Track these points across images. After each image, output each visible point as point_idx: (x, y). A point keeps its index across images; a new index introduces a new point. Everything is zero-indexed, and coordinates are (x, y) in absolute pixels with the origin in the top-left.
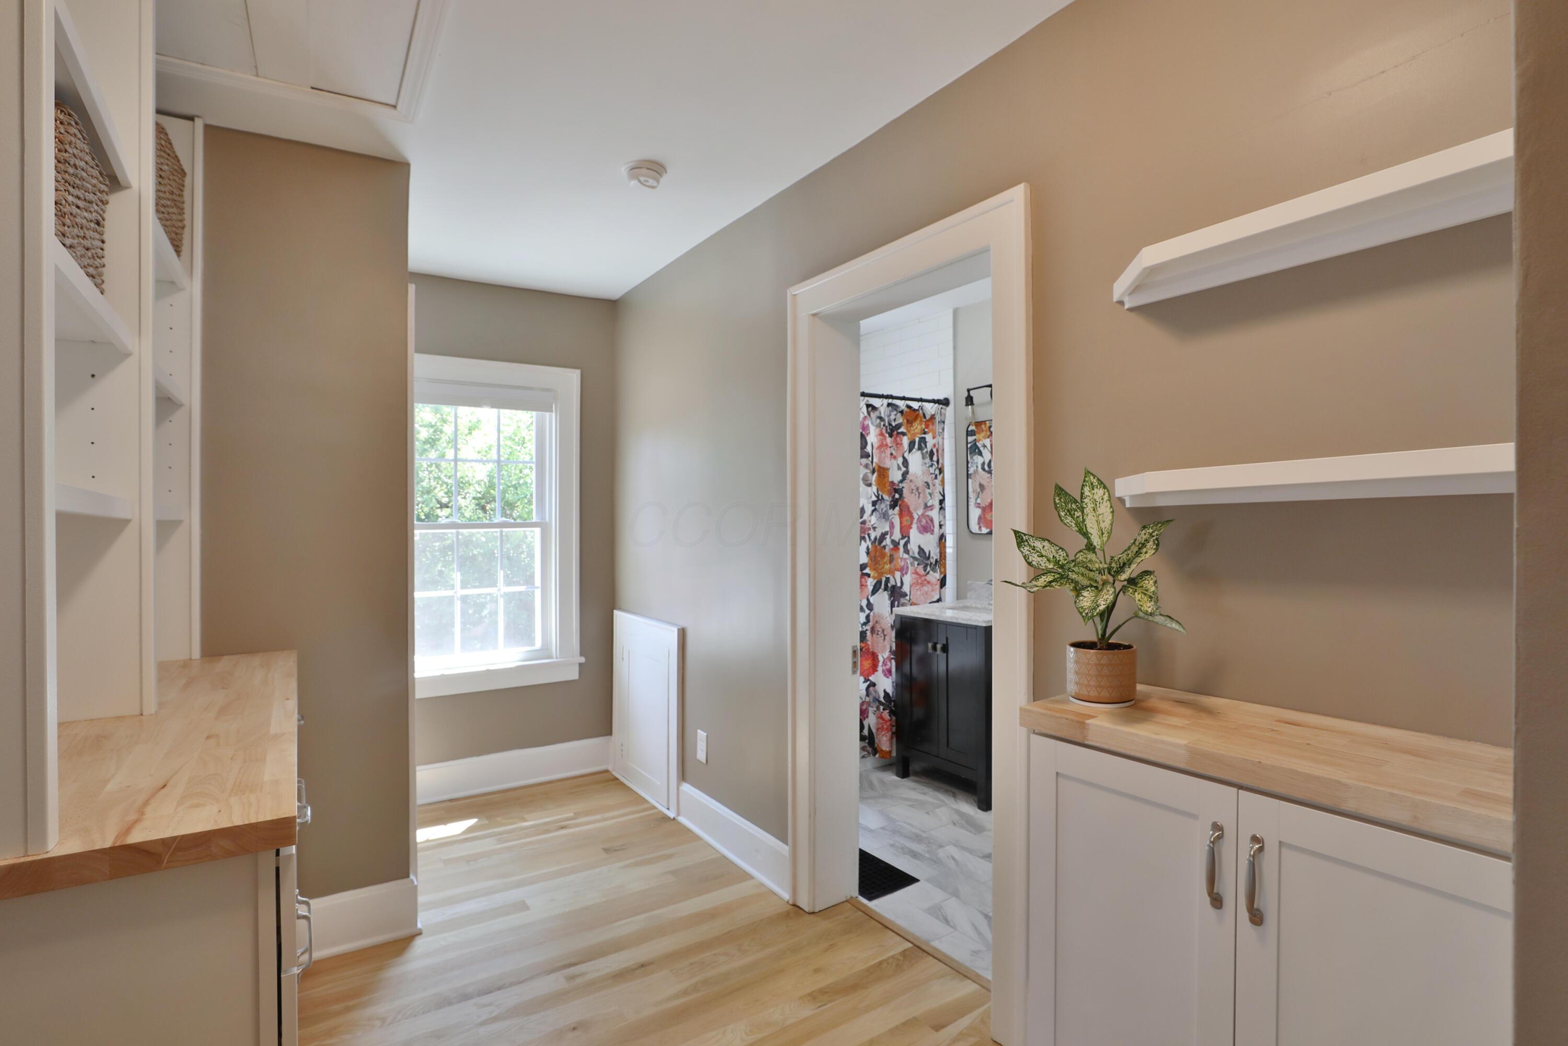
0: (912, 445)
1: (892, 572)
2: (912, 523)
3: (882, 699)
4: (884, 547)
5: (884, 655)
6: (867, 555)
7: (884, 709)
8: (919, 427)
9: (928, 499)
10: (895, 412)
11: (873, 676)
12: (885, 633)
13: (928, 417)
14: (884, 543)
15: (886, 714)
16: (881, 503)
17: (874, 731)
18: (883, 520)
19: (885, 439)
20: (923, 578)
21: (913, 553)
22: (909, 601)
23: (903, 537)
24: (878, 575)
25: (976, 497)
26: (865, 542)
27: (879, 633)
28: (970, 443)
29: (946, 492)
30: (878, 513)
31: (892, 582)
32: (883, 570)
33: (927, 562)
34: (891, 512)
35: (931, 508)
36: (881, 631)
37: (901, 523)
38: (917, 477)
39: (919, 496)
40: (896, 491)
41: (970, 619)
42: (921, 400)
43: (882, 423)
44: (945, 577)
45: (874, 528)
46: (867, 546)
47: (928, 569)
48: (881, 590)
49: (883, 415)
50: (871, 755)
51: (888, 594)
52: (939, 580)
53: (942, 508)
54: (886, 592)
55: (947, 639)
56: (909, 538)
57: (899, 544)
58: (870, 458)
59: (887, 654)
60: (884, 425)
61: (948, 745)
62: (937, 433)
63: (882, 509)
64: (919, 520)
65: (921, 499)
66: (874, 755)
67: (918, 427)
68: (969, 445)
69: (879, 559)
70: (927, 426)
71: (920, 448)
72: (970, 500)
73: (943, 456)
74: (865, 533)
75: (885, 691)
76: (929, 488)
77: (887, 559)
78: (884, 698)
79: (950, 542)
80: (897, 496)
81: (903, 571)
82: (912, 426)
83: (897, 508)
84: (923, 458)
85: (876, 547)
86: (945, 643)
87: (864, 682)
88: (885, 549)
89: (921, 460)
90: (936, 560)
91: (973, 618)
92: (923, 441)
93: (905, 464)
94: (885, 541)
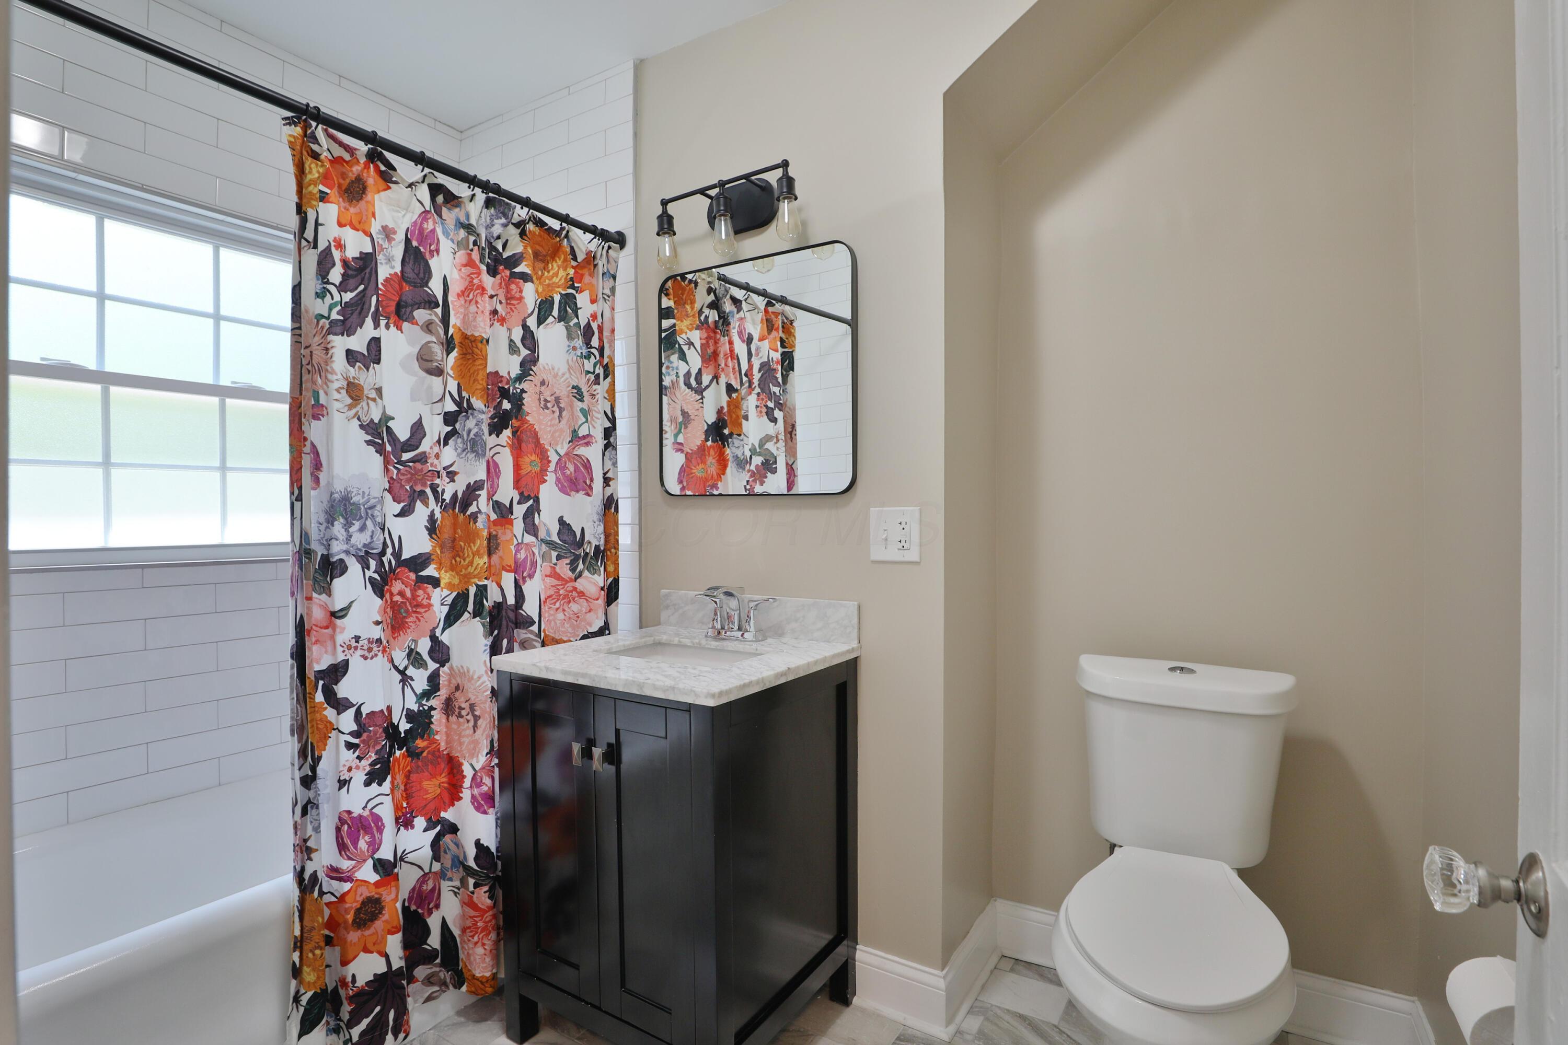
0: (544, 310)
1: (492, 573)
2: (544, 471)
3: (472, 863)
4: (474, 517)
5: (474, 762)
6: (430, 535)
7: (476, 885)
8: (562, 273)
9: (580, 422)
10: (503, 220)
11: (451, 809)
12: (477, 713)
13: (581, 257)
14: (473, 509)
15: (482, 897)
16: (468, 418)
17: (456, 932)
18: (471, 456)
19: (479, 274)
20: (570, 586)
21: (548, 533)
22: (539, 635)
23: (523, 499)
24: (460, 581)
25: (675, 432)
26: (427, 505)
27: (464, 713)
28: (665, 330)
29: (617, 415)
30: (459, 440)
31: (494, 595)
32: (471, 569)
33: (577, 553)
34: (491, 440)
35: (585, 441)
36: (468, 710)
37: (517, 467)
38: (556, 376)
39: (560, 416)
40: (504, 394)
41: (673, 688)
42: (564, 219)
43: (472, 239)
44: (616, 581)
45: (452, 475)
46: (428, 512)
47: (581, 566)
48: (466, 615)
49: (473, 221)
50: (451, 987)
51: (483, 625)
52: (602, 589)
53: (609, 445)
54: (478, 618)
55: (617, 732)
56: (537, 500)
57: (511, 510)
58: (439, 311)
59: (481, 760)
60: (475, 243)
61: (623, 984)
62: (600, 296)
63: (469, 431)
64: (561, 465)
65: (564, 422)
66: (458, 985)
67: (559, 272)
68: (663, 335)
69: (462, 544)
70: (578, 277)
71: (562, 318)
72: (664, 436)
73: (612, 342)
74: (424, 485)
75: (478, 844)
76: (581, 400)
77: (481, 543)
78: (476, 859)
79: (626, 514)
80: (506, 405)
81: (522, 572)
82: (545, 268)
83: (507, 433)
84: (570, 337)
85: (455, 517)
86: (613, 741)
87: (425, 830)
88: (475, 522)
89: (566, 342)
90: (597, 547)
91: (681, 686)
92: (569, 301)
93: (528, 342)
94: (475, 503)
